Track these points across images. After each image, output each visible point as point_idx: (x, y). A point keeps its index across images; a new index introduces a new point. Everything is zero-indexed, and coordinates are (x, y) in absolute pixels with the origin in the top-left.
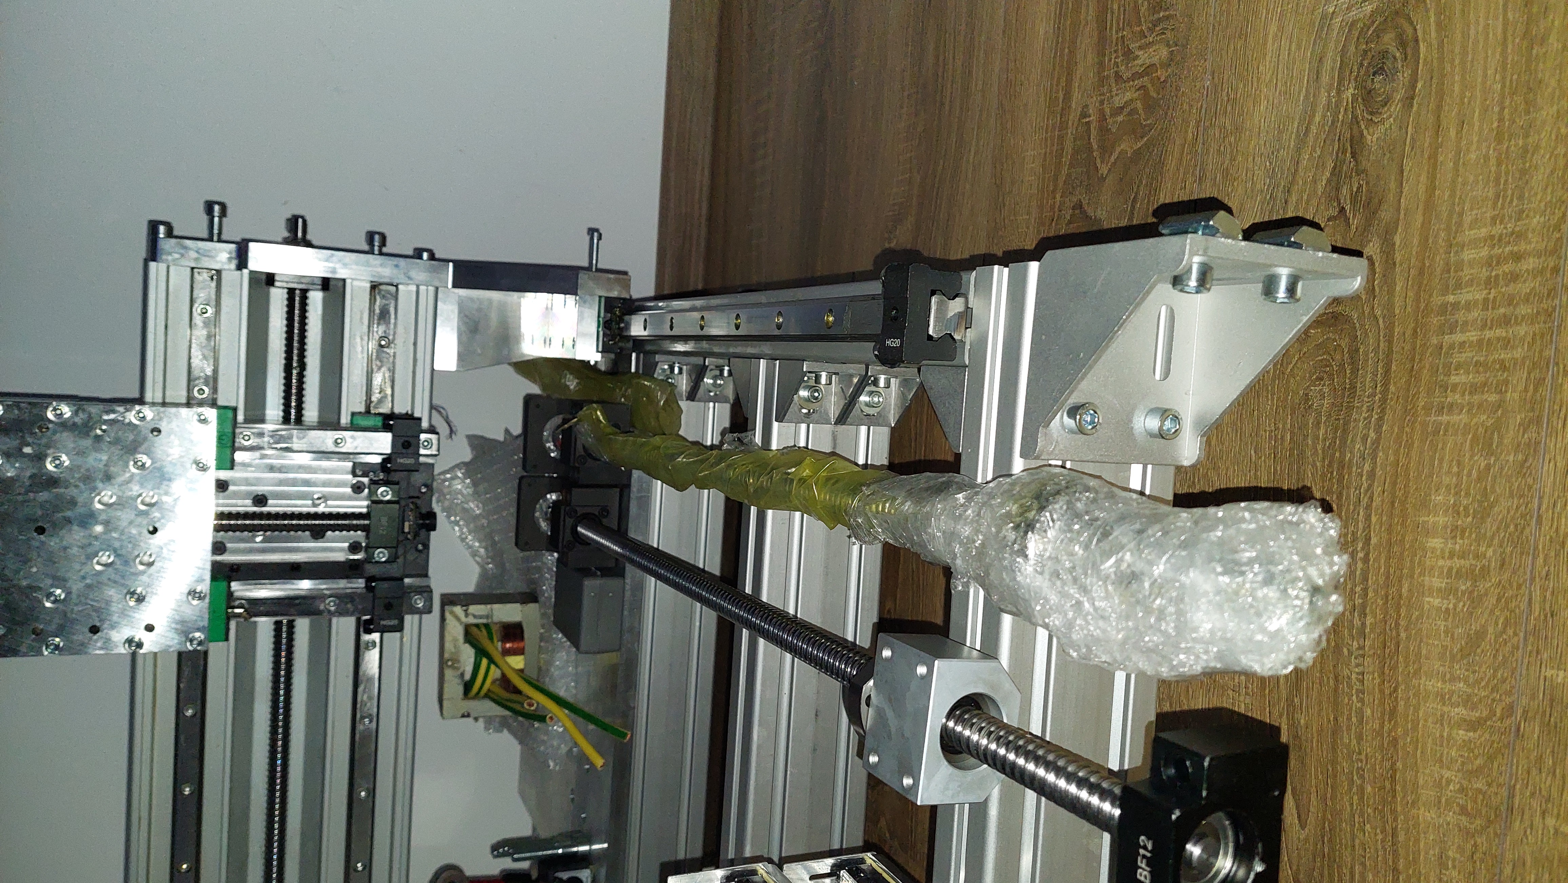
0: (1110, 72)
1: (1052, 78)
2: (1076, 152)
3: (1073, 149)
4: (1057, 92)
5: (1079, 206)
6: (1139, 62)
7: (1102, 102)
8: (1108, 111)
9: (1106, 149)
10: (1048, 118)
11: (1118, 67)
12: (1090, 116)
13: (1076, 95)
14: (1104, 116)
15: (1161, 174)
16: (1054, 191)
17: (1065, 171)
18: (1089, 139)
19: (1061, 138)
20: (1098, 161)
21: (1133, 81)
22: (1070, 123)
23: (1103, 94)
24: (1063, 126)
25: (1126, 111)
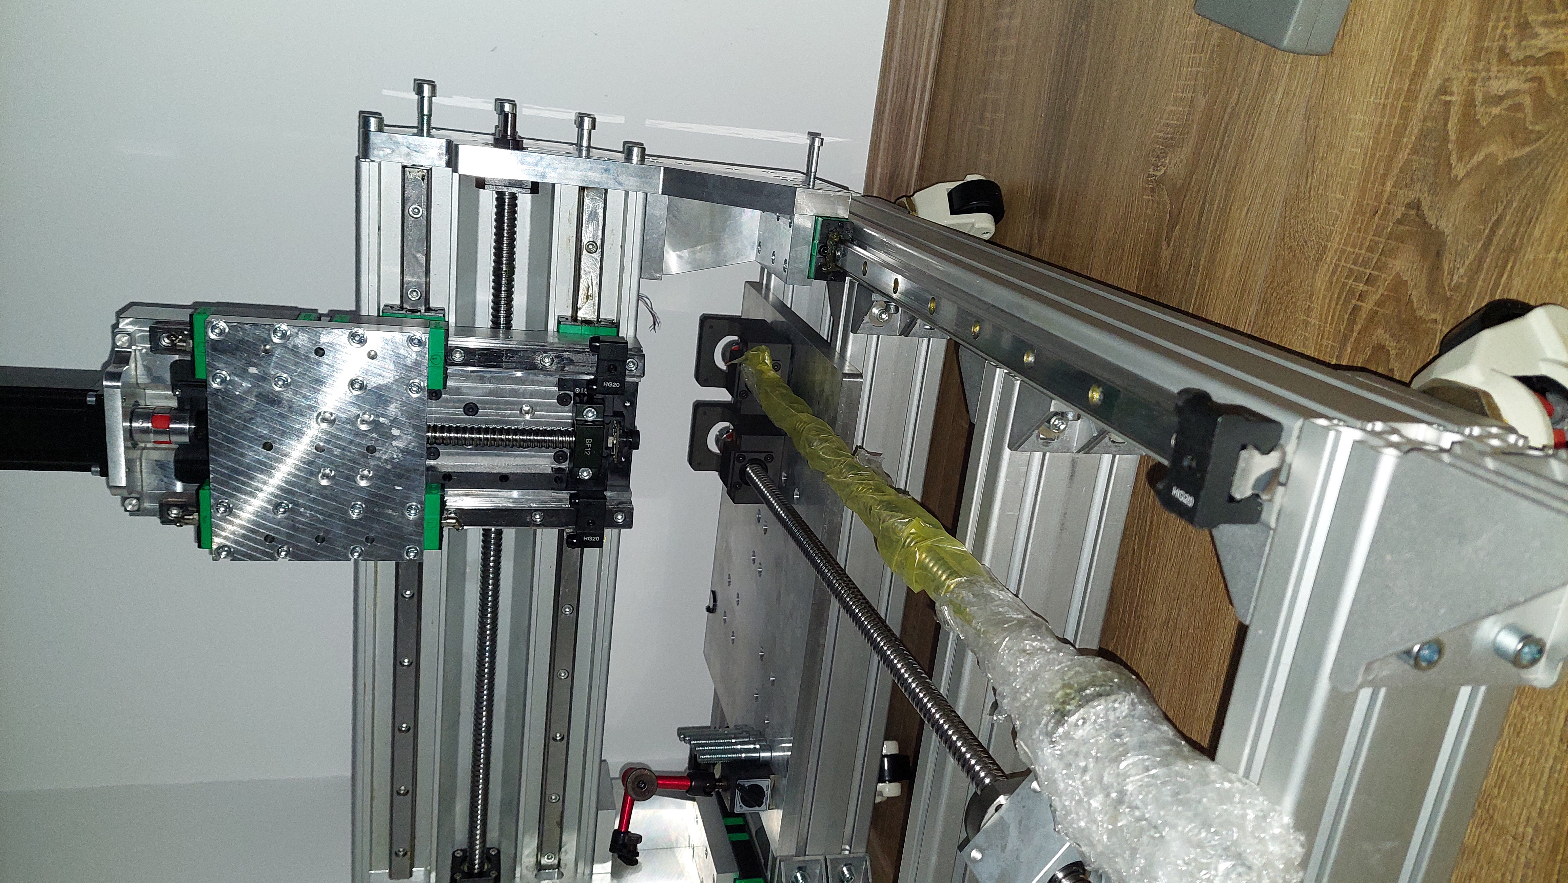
0: (1491, 44)
1: (1407, 28)
2: (1423, 135)
3: (1421, 130)
4: (1411, 49)
5: (1417, 205)
6: (1539, 43)
7: (1473, 81)
8: (1479, 97)
9: (1467, 146)
10: (1392, 79)
11: (1506, 39)
12: (1452, 94)
13: (1437, 61)
14: (1473, 100)
15: (1542, 202)
16: (1385, 176)
17: (1403, 155)
18: (1446, 125)
19: (1406, 111)
20: (1454, 158)
21: (1525, 66)
22: (1422, 96)
23: (1477, 71)
24: (1412, 96)
25: (1509, 102)
